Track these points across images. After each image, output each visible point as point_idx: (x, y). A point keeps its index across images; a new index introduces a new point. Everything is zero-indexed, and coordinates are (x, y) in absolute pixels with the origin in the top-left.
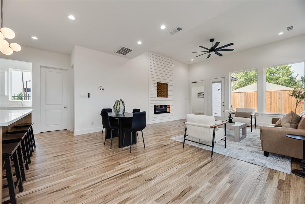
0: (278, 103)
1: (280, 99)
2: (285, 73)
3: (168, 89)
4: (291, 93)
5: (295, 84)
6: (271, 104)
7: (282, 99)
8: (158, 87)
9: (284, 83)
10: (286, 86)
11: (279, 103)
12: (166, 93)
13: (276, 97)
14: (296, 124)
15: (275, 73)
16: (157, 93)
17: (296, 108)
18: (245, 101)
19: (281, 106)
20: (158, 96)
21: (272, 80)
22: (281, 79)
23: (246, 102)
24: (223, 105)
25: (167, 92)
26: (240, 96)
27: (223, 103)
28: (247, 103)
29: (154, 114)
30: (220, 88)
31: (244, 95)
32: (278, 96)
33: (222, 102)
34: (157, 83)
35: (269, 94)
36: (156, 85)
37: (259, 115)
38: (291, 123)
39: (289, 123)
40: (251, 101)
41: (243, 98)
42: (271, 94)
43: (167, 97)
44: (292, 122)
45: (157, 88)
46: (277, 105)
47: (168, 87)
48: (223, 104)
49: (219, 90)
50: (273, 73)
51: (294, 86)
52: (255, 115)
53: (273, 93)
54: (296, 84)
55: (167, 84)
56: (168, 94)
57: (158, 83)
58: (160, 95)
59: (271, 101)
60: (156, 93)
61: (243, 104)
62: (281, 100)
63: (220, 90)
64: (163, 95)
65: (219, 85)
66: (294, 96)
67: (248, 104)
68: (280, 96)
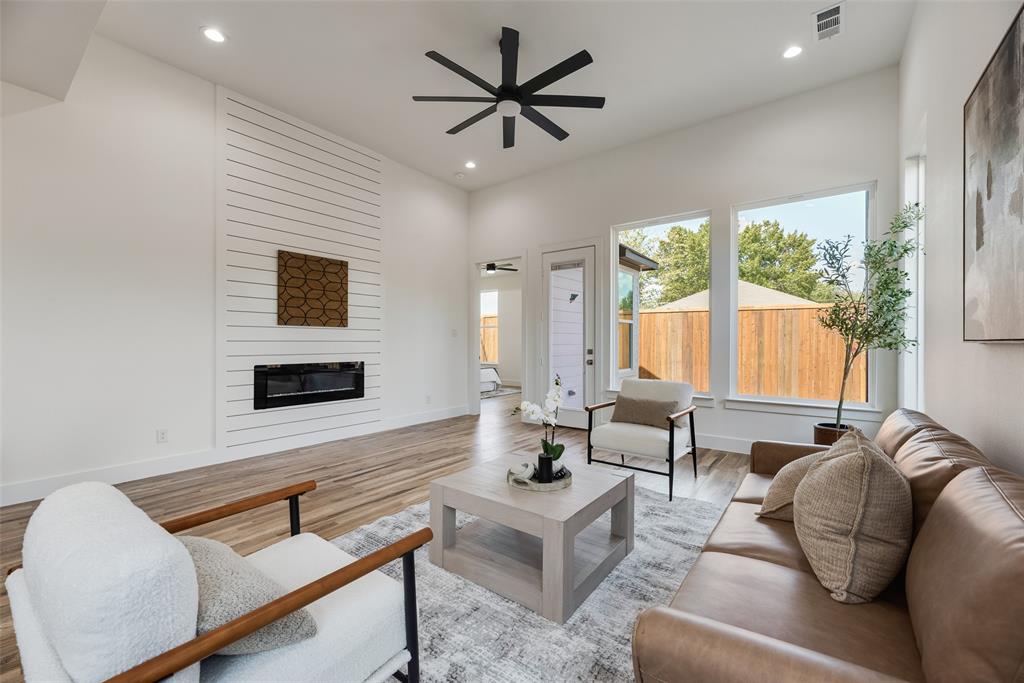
0: (780, 351)
1: (788, 337)
2: (799, 260)
3: (351, 288)
4: (825, 316)
5: (840, 278)
6: (760, 354)
7: (793, 337)
8: (285, 276)
9: (797, 287)
10: (802, 296)
11: (783, 349)
12: (335, 305)
13: (776, 332)
14: (892, 548)
15: (775, 259)
16: (276, 302)
17: (845, 379)
18: (685, 344)
19: (790, 363)
20: (283, 320)
21: (767, 278)
22: (788, 276)
23: (688, 346)
24: (590, 363)
25: (343, 301)
26: (670, 324)
27: (590, 352)
28: (691, 351)
29: (256, 408)
30: (578, 289)
31: (683, 323)
32: (780, 326)
33: (584, 347)
34: (276, 255)
35: (756, 319)
36: (273, 264)
37: (715, 404)
38: (859, 537)
39: (845, 533)
40: (702, 343)
41: (680, 332)
42: (761, 320)
43: (342, 322)
44: (867, 529)
45: (280, 277)
46: (779, 356)
47: (352, 275)
48: (589, 357)
49: (573, 297)
50: (769, 260)
51: (839, 283)
52: (691, 414)
53: (766, 315)
54: (844, 276)
55: (343, 265)
56: (351, 312)
57: (281, 254)
58: (293, 312)
59: (760, 345)
60: (273, 306)
61: (680, 352)
62: (791, 342)
63: (579, 299)
64: (312, 313)
65: (572, 280)
66: (836, 330)
67: (694, 353)
68: (788, 327)
